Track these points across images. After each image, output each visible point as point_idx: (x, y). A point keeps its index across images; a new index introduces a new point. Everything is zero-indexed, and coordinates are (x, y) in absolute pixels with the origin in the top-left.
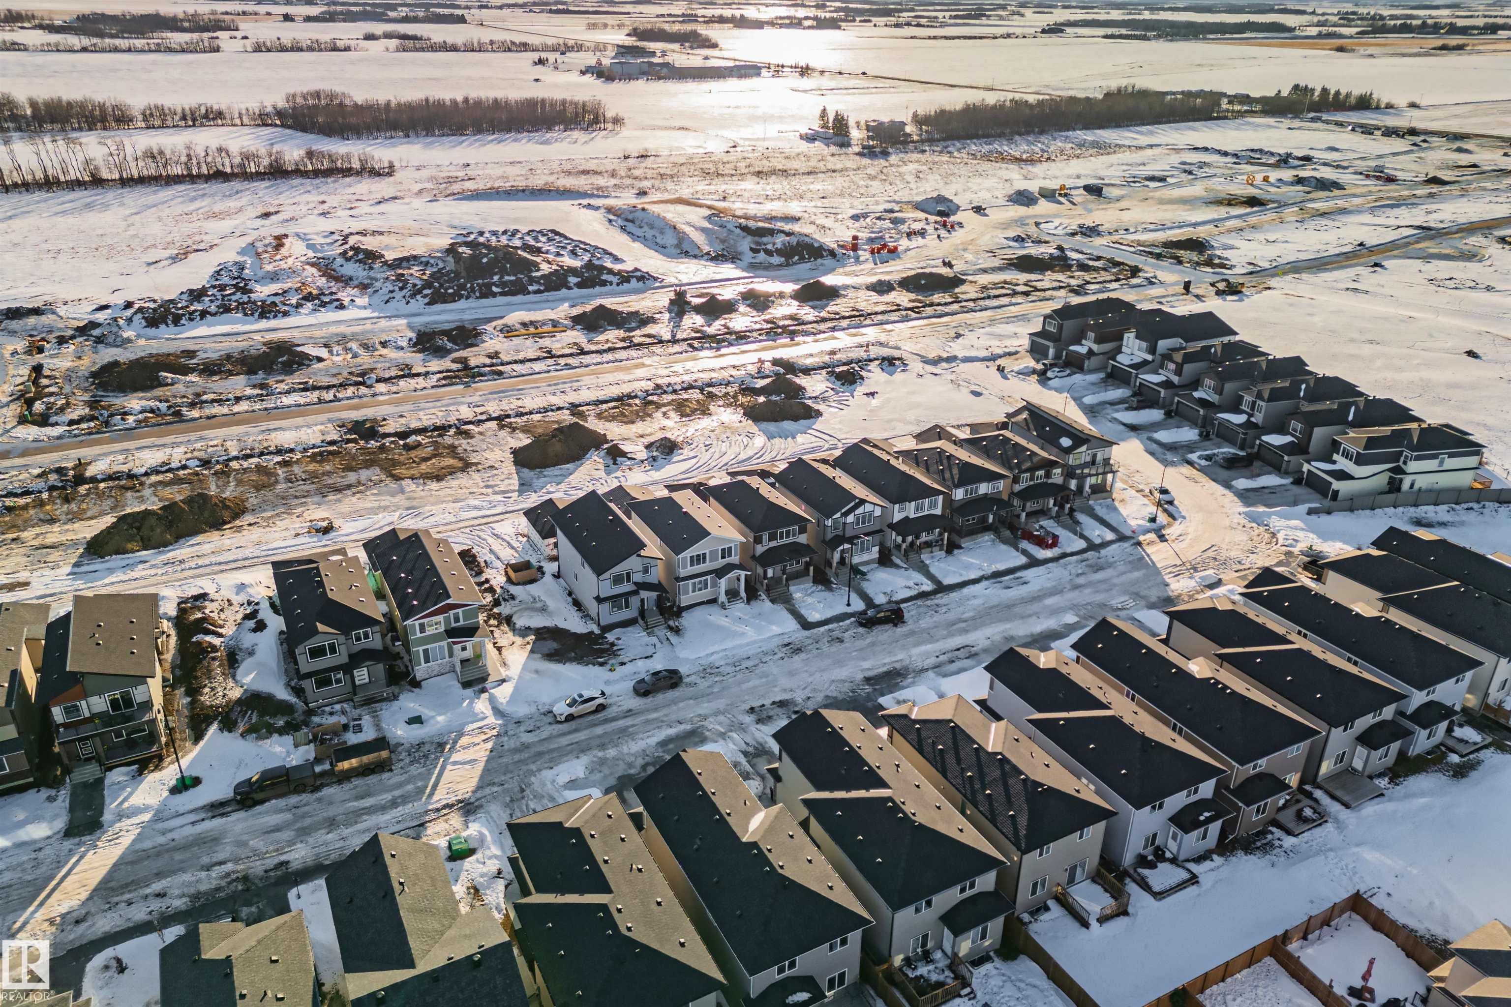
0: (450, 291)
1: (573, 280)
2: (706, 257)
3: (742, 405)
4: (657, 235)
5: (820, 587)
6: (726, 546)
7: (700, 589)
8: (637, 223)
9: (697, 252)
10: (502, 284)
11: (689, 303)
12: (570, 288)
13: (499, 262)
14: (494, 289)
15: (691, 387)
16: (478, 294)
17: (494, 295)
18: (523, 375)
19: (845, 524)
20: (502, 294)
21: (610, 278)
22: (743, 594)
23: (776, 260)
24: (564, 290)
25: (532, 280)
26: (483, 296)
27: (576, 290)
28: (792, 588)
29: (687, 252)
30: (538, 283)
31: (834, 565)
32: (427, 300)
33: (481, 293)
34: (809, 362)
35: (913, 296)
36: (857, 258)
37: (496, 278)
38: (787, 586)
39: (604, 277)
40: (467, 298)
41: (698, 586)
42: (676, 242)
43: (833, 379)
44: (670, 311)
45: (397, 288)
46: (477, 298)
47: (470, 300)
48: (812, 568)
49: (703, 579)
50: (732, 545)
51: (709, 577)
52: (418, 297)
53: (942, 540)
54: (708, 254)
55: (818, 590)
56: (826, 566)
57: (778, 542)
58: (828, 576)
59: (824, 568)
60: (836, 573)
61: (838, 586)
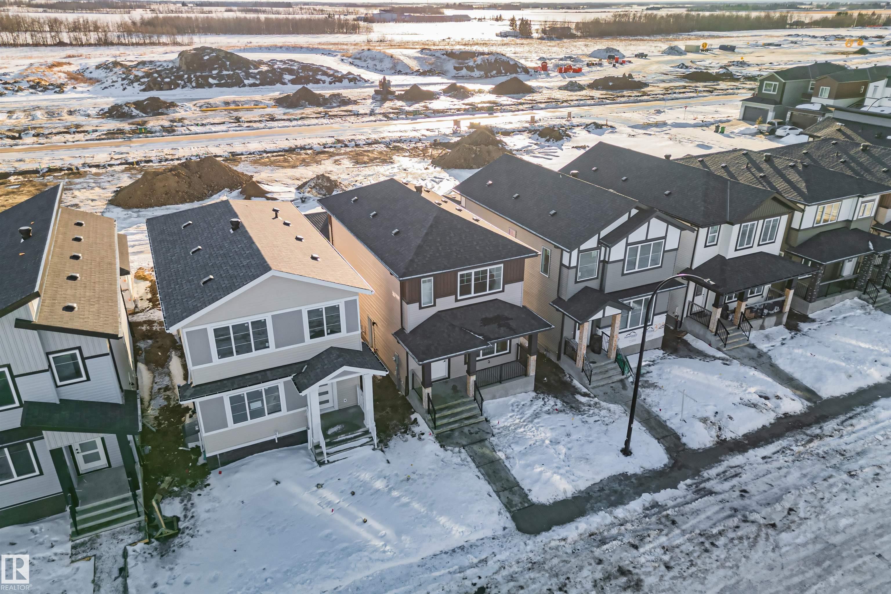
0: (167, 80)
1: (287, 77)
2: (416, 74)
3: (431, 156)
4: (377, 64)
5: (551, 401)
6: (322, 305)
7: (257, 413)
8: (363, 59)
9: (408, 71)
10: (219, 77)
11: (393, 93)
12: (284, 84)
13: (220, 59)
14: (211, 80)
15: (376, 142)
16: (194, 84)
17: (210, 86)
18: (197, 134)
19: (605, 263)
20: (217, 85)
21: (324, 78)
22: (370, 423)
23: (477, 73)
24: (278, 85)
25: (248, 76)
26: (199, 86)
27: (290, 85)
28: (489, 405)
29: (400, 71)
30: (254, 78)
31: (582, 351)
32: (143, 87)
33: (197, 83)
34: (508, 127)
35: (604, 92)
36: (548, 75)
37: (215, 72)
38: (479, 400)
39: (319, 77)
40: (183, 87)
41: (249, 407)
42: (391, 65)
43: (536, 136)
44: (373, 98)
45: (120, 79)
46: (193, 87)
47: (186, 89)
48: (533, 360)
49: (262, 387)
50: (341, 303)
51: (280, 383)
52: (136, 84)
53: (781, 304)
54: (418, 71)
55: (546, 408)
56: (562, 355)
57: (457, 300)
58: (568, 376)
59: (559, 358)
60: (583, 370)
61: (599, 404)
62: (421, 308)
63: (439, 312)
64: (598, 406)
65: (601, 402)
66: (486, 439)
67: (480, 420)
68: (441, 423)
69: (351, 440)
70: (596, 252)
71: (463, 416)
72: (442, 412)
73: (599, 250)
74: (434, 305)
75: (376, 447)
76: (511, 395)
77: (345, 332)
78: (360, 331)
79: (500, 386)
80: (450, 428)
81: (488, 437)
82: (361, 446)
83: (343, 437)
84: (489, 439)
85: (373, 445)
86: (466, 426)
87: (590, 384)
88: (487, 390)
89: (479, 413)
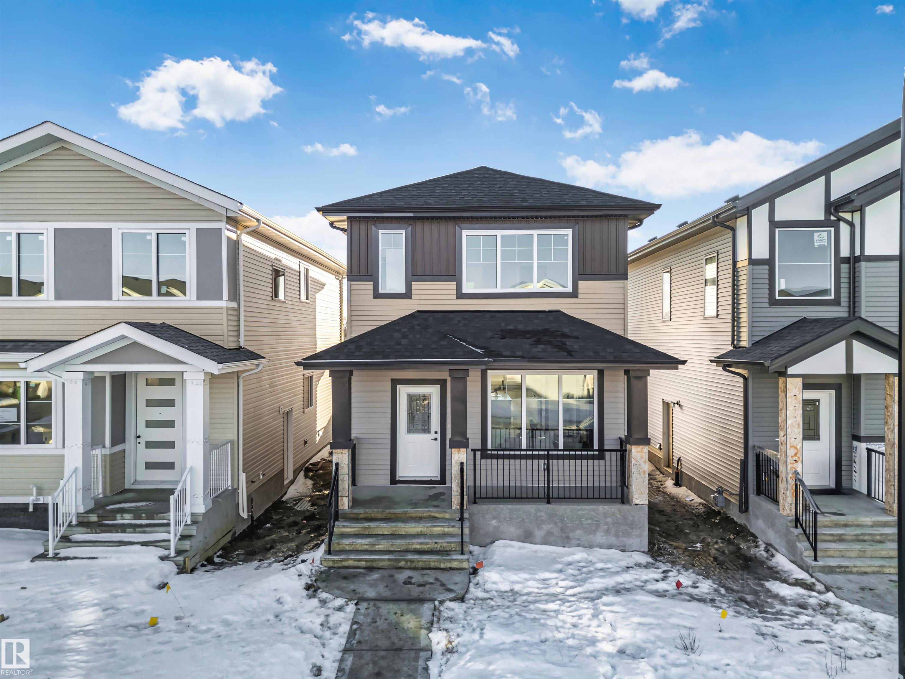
50: (189, 231)
55: (662, 586)
56: (752, 496)
57: (460, 295)
58: (763, 547)
59: (744, 507)
60: (797, 520)
61: (838, 607)
62: (377, 295)
63: (418, 311)
64: (829, 610)
65: (846, 604)
66: (433, 600)
67: (455, 565)
68: (352, 544)
69: (134, 528)
70: (825, 234)
71: (413, 544)
72: (366, 525)
73: (832, 229)
74: (408, 295)
75: (173, 554)
76: (579, 546)
77: (194, 297)
78: (224, 303)
79: (543, 509)
80: (366, 561)
81: (441, 598)
82: (143, 544)
83: (127, 519)
84: (442, 602)
85: (168, 548)
86: (411, 568)
87: (816, 559)
88: (505, 508)
89: (459, 548)
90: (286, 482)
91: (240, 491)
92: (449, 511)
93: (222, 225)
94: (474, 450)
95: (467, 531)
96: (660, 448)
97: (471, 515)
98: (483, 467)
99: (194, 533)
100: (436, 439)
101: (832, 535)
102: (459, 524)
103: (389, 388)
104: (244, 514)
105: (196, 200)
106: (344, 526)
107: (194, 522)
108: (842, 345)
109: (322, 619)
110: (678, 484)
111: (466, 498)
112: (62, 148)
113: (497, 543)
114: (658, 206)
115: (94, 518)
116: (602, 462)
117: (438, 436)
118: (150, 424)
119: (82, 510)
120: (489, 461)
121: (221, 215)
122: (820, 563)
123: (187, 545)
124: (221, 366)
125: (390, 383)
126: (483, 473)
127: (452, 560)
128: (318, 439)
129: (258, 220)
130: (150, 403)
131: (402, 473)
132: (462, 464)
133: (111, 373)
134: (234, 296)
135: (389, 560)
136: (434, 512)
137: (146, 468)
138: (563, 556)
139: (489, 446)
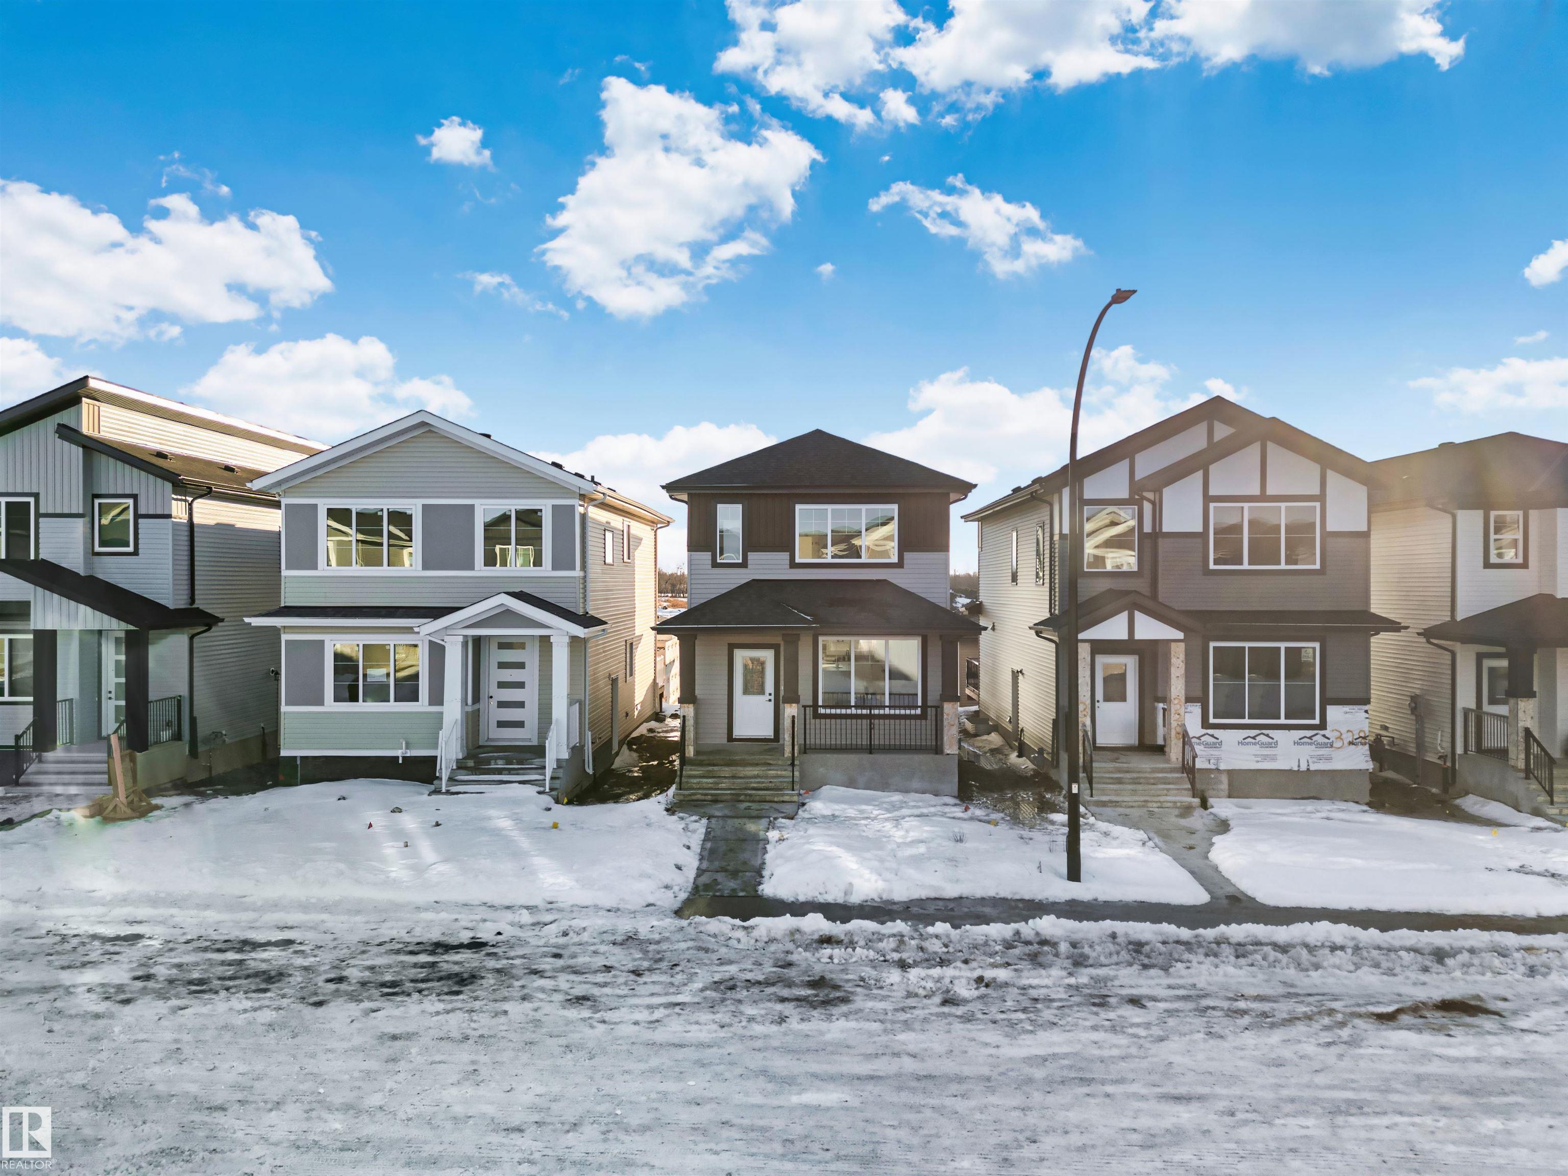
6: (511, 505)
57: (793, 565)
62: (715, 565)
65: (1099, 823)
66: (769, 817)
67: (786, 798)
68: (698, 783)
69: (510, 771)
70: (1130, 511)
71: (751, 783)
72: (710, 768)
73: (1136, 507)
74: (744, 565)
75: (547, 790)
76: (896, 790)
77: (550, 567)
78: (577, 573)
79: (866, 757)
80: (712, 795)
81: (775, 816)
82: (520, 782)
83: (500, 765)
84: (775, 819)
85: (544, 786)
86: (749, 801)
87: (1092, 796)
88: (832, 758)
89: (790, 786)
90: (613, 752)
91: (586, 748)
92: (781, 758)
93: (576, 502)
94: (805, 707)
95: (797, 774)
96: (1010, 721)
97: (801, 764)
98: (813, 727)
99: (561, 775)
100: (770, 700)
101: (1112, 778)
102: (790, 768)
103: (726, 652)
104: (590, 771)
105: (552, 480)
106: (691, 770)
107: (559, 767)
108: (1125, 614)
109: (683, 826)
110: (1020, 756)
111: (796, 748)
112: (430, 431)
113: (824, 787)
114: (975, 486)
115: (471, 763)
116: (924, 722)
117: (772, 697)
118: (502, 685)
119: (460, 757)
120: (818, 721)
121: (575, 492)
122: (1095, 798)
123: (557, 784)
124: (586, 630)
125: (727, 647)
126: (813, 732)
127: (783, 795)
128: (636, 713)
129: (604, 494)
130: (502, 665)
131: (738, 732)
132: (793, 717)
133: (473, 636)
134: (584, 567)
135: (731, 794)
136: (767, 758)
137: (498, 727)
138: (881, 797)
139: (820, 703)
